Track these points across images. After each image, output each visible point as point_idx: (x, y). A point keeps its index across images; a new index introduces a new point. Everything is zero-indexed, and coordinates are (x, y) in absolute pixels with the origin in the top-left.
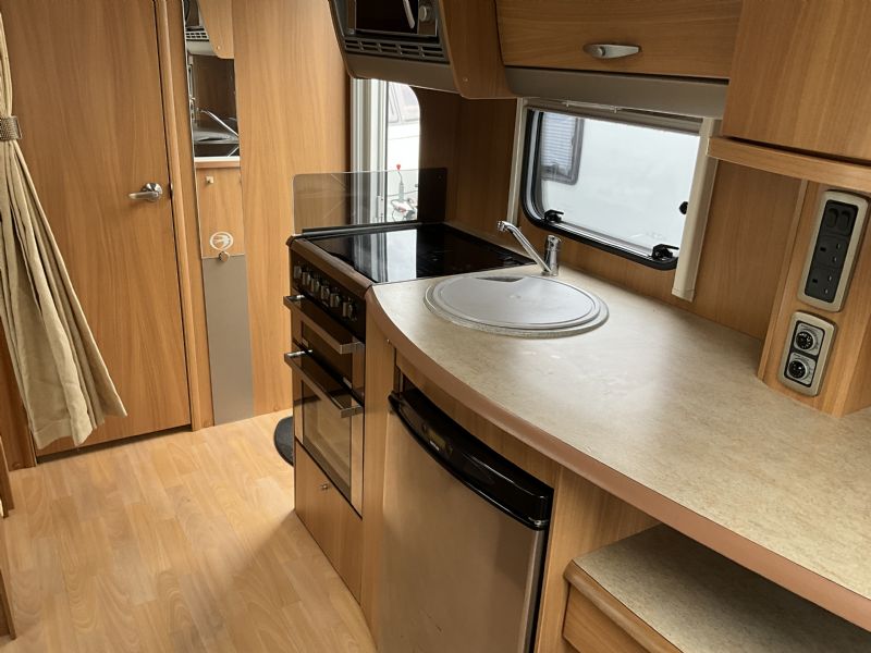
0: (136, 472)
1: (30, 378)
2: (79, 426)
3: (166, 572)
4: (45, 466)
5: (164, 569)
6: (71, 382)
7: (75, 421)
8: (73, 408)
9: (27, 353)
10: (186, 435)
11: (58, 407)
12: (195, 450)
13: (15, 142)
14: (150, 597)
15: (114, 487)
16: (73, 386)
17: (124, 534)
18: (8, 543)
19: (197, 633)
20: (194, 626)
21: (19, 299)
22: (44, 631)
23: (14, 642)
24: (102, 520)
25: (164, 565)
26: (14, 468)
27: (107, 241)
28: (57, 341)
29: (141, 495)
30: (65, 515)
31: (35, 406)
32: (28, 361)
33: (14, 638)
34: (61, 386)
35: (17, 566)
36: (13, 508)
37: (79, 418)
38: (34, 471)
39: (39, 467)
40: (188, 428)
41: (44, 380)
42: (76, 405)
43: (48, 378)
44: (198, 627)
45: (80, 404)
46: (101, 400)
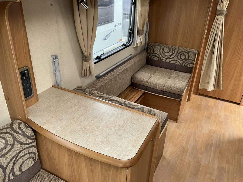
0: (219, 107)
1: (204, 72)
2: (210, 87)
3: (213, 130)
4: (200, 96)
5: (213, 129)
6: (212, 76)
7: (209, 85)
8: (210, 83)
9: (206, 66)
10: (237, 105)
11: (207, 81)
12: (237, 110)
13: (224, 16)
14: (207, 132)
15: (212, 108)
16: (212, 77)
17: (209, 118)
18: (185, 107)
19: (212, 145)
20: (212, 144)
21: (209, 54)
22: (183, 125)
23: (176, 123)
24: (206, 112)
25: (214, 128)
26: (194, 94)
27: (239, 47)
28: (213, 66)
29: (218, 112)
30: (199, 107)
31: (202, 79)
32: (205, 68)
33: (177, 122)
34: (210, 76)
35: (184, 111)
36: (189, 100)
37: (210, 85)
38: (198, 96)
39: (199, 96)
40: (238, 104)
41: (207, 74)
42: (211, 82)
43: (208, 74)
44: (213, 144)
45: (212, 82)
46: (217, 84)
